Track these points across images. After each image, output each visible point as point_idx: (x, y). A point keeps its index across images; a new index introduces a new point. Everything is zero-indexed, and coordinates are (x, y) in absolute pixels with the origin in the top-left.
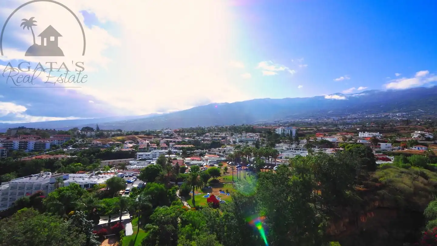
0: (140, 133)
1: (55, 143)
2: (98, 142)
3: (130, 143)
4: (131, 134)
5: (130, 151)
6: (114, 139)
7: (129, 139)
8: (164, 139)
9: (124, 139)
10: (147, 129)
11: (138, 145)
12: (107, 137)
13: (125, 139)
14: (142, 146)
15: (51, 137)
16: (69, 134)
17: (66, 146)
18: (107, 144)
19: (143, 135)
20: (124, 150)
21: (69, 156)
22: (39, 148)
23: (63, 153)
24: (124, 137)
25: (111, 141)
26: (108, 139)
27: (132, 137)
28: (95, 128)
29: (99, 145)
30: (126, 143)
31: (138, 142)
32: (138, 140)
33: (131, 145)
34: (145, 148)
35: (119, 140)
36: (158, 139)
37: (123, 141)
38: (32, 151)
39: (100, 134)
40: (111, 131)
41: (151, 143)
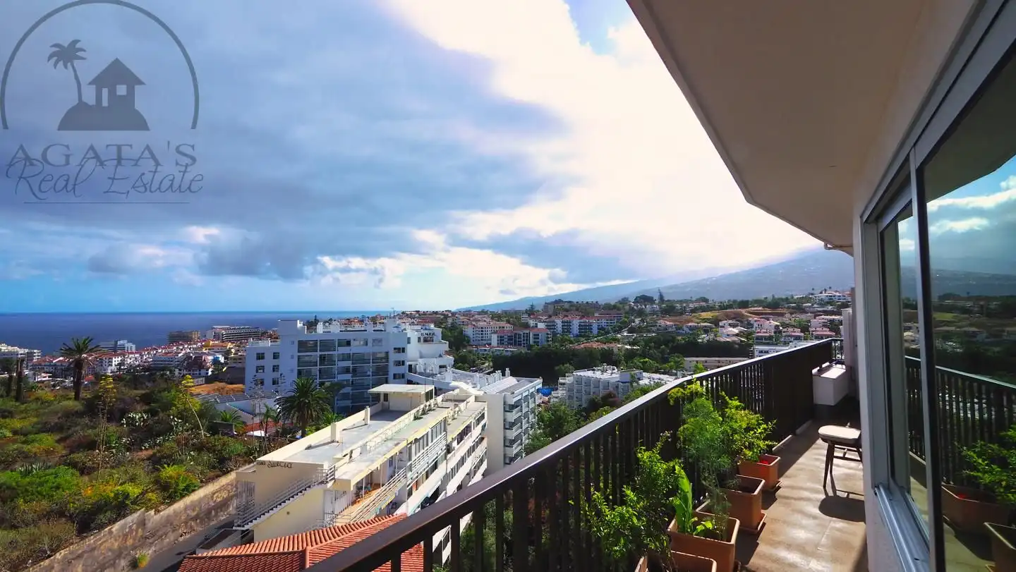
0: (752, 302)
1: (603, 324)
2: (668, 323)
3: (730, 325)
4: (730, 306)
5: (734, 342)
6: (698, 318)
7: (728, 317)
8: (821, 315)
9: (717, 316)
10: (767, 295)
11: (750, 330)
12: (681, 314)
13: (719, 318)
14: (764, 332)
15: (596, 315)
16: (619, 309)
17: (619, 330)
18: (685, 328)
19: (760, 308)
20: (722, 340)
21: (629, 347)
22: (585, 332)
23: (617, 341)
24: (716, 314)
25: (692, 321)
26: (685, 317)
27: (735, 314)
28: (656, 297)
29: (670, 330)
30: (723, 327)
31: (750, 325)
32: (750, 319)
33: (736, 331)
34: (770, 338)
35: (707, 319)
36: (803, 317)
37: (716, 322)
38: (577, 336)
39: (669, 309)
40: (686, 301)
41: (785, 325)
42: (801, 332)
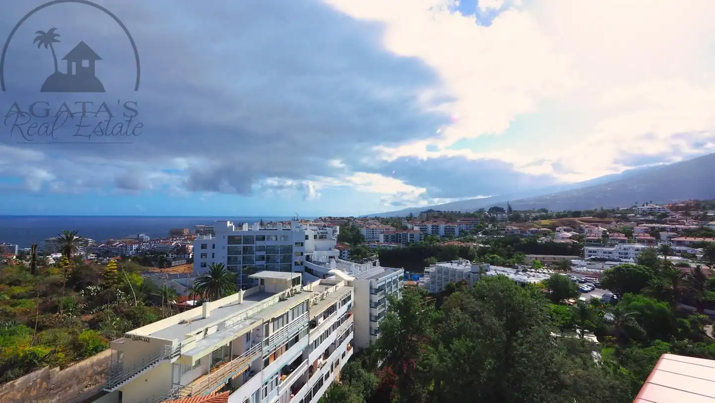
0: (583, 213)
1: (463, 228)
2: (515, 228)
3: (565, 230)
4: (565, 216)
5: (567, 244)
6: (538, 225)
7: (563, 224)
8: (643, 223)
9: (554, 224)
10: (596, 207)
11: (581, 234)
12: (526, 221)
13: (556, 225)
14: (593, 236)
15: (458, 221)
16: (476, 217)
17: (476, 233)
18: (527, 232)
19: (591, 217)
20: (558, 241)
21: (482, 245)
22: (449, 234)
23: (474, 240)
24: (554, 221)
25: (534, 227)
26: (527, 223)
27: (569, 221)
28: (506, 208)
29: (516, 233)
30: (559, 231)
31: (581, 230)
32: (582, 226)
33: (569, 235)
34: (599, 241)
35: (546, 225)
36: (628, 225)
37: (553, 228)
38: (443, 236)
39: (516, 217)
40: (530, 212)
41: (611, 231)
42: (626, 236)
